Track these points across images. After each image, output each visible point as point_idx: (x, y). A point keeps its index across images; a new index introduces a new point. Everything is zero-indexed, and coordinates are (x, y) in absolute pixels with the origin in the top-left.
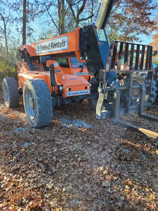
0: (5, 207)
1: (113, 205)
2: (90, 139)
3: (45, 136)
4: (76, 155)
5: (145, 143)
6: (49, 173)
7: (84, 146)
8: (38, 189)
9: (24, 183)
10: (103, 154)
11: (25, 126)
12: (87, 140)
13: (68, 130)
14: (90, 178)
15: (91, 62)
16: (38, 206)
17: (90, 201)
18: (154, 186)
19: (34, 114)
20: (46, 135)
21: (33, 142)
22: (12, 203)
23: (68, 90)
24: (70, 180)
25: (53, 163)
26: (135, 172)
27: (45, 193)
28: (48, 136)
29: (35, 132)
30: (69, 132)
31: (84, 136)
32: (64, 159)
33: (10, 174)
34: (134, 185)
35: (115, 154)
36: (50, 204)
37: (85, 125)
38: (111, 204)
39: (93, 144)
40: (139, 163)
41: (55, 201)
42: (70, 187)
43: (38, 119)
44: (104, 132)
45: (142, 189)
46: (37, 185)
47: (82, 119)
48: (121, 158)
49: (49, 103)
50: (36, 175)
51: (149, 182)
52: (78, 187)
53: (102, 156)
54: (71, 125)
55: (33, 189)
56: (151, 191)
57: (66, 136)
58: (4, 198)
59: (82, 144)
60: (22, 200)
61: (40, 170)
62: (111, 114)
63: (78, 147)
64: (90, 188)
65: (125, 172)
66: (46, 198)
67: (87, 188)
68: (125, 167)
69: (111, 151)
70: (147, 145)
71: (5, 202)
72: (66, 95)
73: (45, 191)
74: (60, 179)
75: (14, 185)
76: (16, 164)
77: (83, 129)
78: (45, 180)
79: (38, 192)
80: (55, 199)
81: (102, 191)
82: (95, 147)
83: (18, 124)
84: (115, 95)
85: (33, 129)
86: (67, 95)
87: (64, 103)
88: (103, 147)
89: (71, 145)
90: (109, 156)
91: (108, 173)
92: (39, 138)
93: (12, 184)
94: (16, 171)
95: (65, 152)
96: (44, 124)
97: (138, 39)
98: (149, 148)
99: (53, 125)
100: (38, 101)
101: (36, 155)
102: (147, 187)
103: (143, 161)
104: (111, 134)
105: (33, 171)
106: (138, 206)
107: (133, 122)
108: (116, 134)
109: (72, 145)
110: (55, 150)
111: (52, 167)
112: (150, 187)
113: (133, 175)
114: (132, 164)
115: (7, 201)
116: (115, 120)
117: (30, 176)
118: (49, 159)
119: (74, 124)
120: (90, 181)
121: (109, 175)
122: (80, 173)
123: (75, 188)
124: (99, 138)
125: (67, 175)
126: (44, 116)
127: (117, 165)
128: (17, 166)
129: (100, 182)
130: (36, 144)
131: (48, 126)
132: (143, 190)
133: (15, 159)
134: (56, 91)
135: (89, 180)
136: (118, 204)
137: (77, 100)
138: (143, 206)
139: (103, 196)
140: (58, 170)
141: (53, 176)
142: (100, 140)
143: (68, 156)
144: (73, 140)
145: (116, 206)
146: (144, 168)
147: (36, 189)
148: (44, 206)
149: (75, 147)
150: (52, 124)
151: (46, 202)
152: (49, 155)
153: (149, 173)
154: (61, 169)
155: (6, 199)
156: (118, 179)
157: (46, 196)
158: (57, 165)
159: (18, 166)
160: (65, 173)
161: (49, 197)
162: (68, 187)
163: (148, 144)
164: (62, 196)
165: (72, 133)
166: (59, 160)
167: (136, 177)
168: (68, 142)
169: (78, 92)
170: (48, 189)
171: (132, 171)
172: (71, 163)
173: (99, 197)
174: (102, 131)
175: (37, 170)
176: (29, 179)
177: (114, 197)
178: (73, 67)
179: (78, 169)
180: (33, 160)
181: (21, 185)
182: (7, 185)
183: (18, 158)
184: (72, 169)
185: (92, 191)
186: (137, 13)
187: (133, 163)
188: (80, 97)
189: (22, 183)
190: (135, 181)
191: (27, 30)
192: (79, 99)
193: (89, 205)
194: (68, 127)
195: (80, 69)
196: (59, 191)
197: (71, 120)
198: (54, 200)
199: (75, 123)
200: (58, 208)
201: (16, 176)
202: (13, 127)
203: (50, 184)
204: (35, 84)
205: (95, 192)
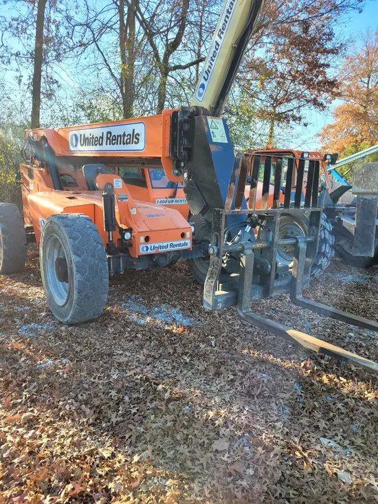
0: (15, 495)
1: (231, 485)
2: (190, 352)
3: (90, 343)
4: (160, 387)
5: (302, 359)
6: (104, 425)
7: (177, 365)
8: (83, 458)
9: (51, 447)
10: (215, 385)
11: (42, 320)
12: (182, 354)
13: (142, 331)
14: (188, 435)
15: (194, 185)
16: (83, 492)
17: (188, 479)
18: (313, 447)
19: (66, 295)
20: (92, 342)
21: (65, 357)
22: (30, 489)
23: (142, 239)
24: (148, 439)
25: (111, 404)
26: (277, 421)
27: (98, 466)
28: (98, 344)
29: (66, 335)
30: (143, 335)
31: (177, 345)
32: (135, 396)
33: (20, 430)
34: (275, 446)
35: (241, 383)
36: (109, 487)
37: (179, 317)
38: (228, 484)
39: (196, 362)
40: (286, 402)
41: (118, 482)
42: (148, 452)
43: (76, 306)
44: (220, 335)
45: (290, 453)
46: (80, 452)
47: (172, 305)
48: (253, 393)
49: (101, 270)
50: (75, 430)
51: (304, 440)
52: (163, 452)
53: (213, 388)
54: (148, 319)
55: (73, 460)
56: (305, 456)
57: (137, 343)
58: (13, 478)
59: (173, 361)
60: (50, 481)
61: (85, 420)
62: (236, 299)
63: (164, 370)
64: (188, 454)
65: (258, 420)
66: (101, 476)
67: (182, 454)
68: (259, 409)
69: (232, 377)
70: (305, 364)
71: (15, 486)
72: (139, 251)
73: (98, 462)
74: (127, 438)
75: (31, 453)
76: (31, 407)
77: (175, 328)
78: (96, 440)
79: (83, 464)
80: (118, 477)
81: (212, 459)
82: (199, 368)
83: (26, 315)
84: (243, 260)
85: (63, 328)
86: (141, 251)
87: (134, 267)
88: (216, 369)
89: (148, 365)
90: (229, 387)
91: (226, 423)
92: (78, 349)
93: (27, 450)
94: (32, 423)
95: (136, 381)
96: (88, 316)
97: (300, 119)
98: (309, 371)
99: (106, 317)
100: (76, 266)
101: (73, 387)
102: (298, 450)
103: (295, 397)
104: (235, 340)
105: (70, 421)
106: (278, 485)
107: (282, 312)
108: (245, 340)
109: (150, 365)
110: (115, 377)
111: (110, 412)
112: (304, 450)
113: (274, 427)
114: (273, 405)
115: (19, 484)
116: (242, 310)
117: (63, 432)
118: (102, 396)
119: (155, 316)
120: (189, 441)
121: (227, 428)
122: (169, 424)
123: (158, 454)
124: (209, 348)
125: (142, 430)
126: (88, 298)
127: (244, 407)
128: (32, 411)
129: (208, 441)
130: (71, 364)
131: (97, 321)
132: (291, 455)
133: (28, 396)
134: (115, 241)
135: (186, 439)
136: (242, 483)
137: (162, 261)
138: (288, 486)
139: (213, 468)
140: (122, 419)
141: (112, 432)
142: (211, 353)
143: (142, 389)
144: (153, 354)
145: (237, 488)
146: (296, 412)
147: (78, 459)
148: (96, 491)
149: (156, 369)
150: (105, 314)
151: (100, 483)
152: (101, 387)
153: (305, 421)
154: (128, 417)
155: (16, 480)
156: (243, 434)
157: (99, 471)
158: (120, 408)
159: (36, 412)
160: (137, 424)
161: (107, 474)
162: (143, 454)
163: (308, 362)
164: (131, 472)
165: (150, 338)
166: (123, 397)
167: (280, 431)
168: (142, 358)
169: (165, 244)
170: (102, 458)
171: (272, 419)
172: (148, 404)
173: (206, 471)
174: (215, 331)
175: (77, 419)
176: (62, 439)
177: (234, 470)
178: (154, 186)
179: (164, 416)
180: (67, 398)
181: (46, 452)
182: (16, 452)
183: (33, 394)
184: (152, 417)
185: (193, 460)
186: (298, 61)
187: (276, 403)
188: (168, 254)
189: (47, 447)
190: (277, 438)
191: (45, 82)
192: (166, 258)
193: (186, 487)
194: (142, 322)
195: (169, 191)
196: (126, 461)
197: (149, 306)
198: (116, 479)
199: (158, 313)
200: (124, 494)
201: (33, 433)
202: (15, 322)
203: (106, 448)
204: (71, 227)
205: (197, 462)
